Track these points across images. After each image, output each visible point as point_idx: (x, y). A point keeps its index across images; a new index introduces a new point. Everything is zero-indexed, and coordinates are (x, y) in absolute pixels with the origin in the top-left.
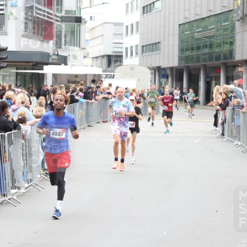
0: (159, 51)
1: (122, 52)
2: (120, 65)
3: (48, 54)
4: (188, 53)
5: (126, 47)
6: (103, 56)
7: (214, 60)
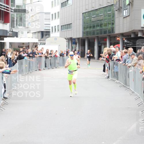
0: (71, 28)
1: (50, 30)
2: (49, 37)
3: (7, 31)
4: (88, 30)
5: (52, 26)
6: (39, 32)
7: (103, 33)
